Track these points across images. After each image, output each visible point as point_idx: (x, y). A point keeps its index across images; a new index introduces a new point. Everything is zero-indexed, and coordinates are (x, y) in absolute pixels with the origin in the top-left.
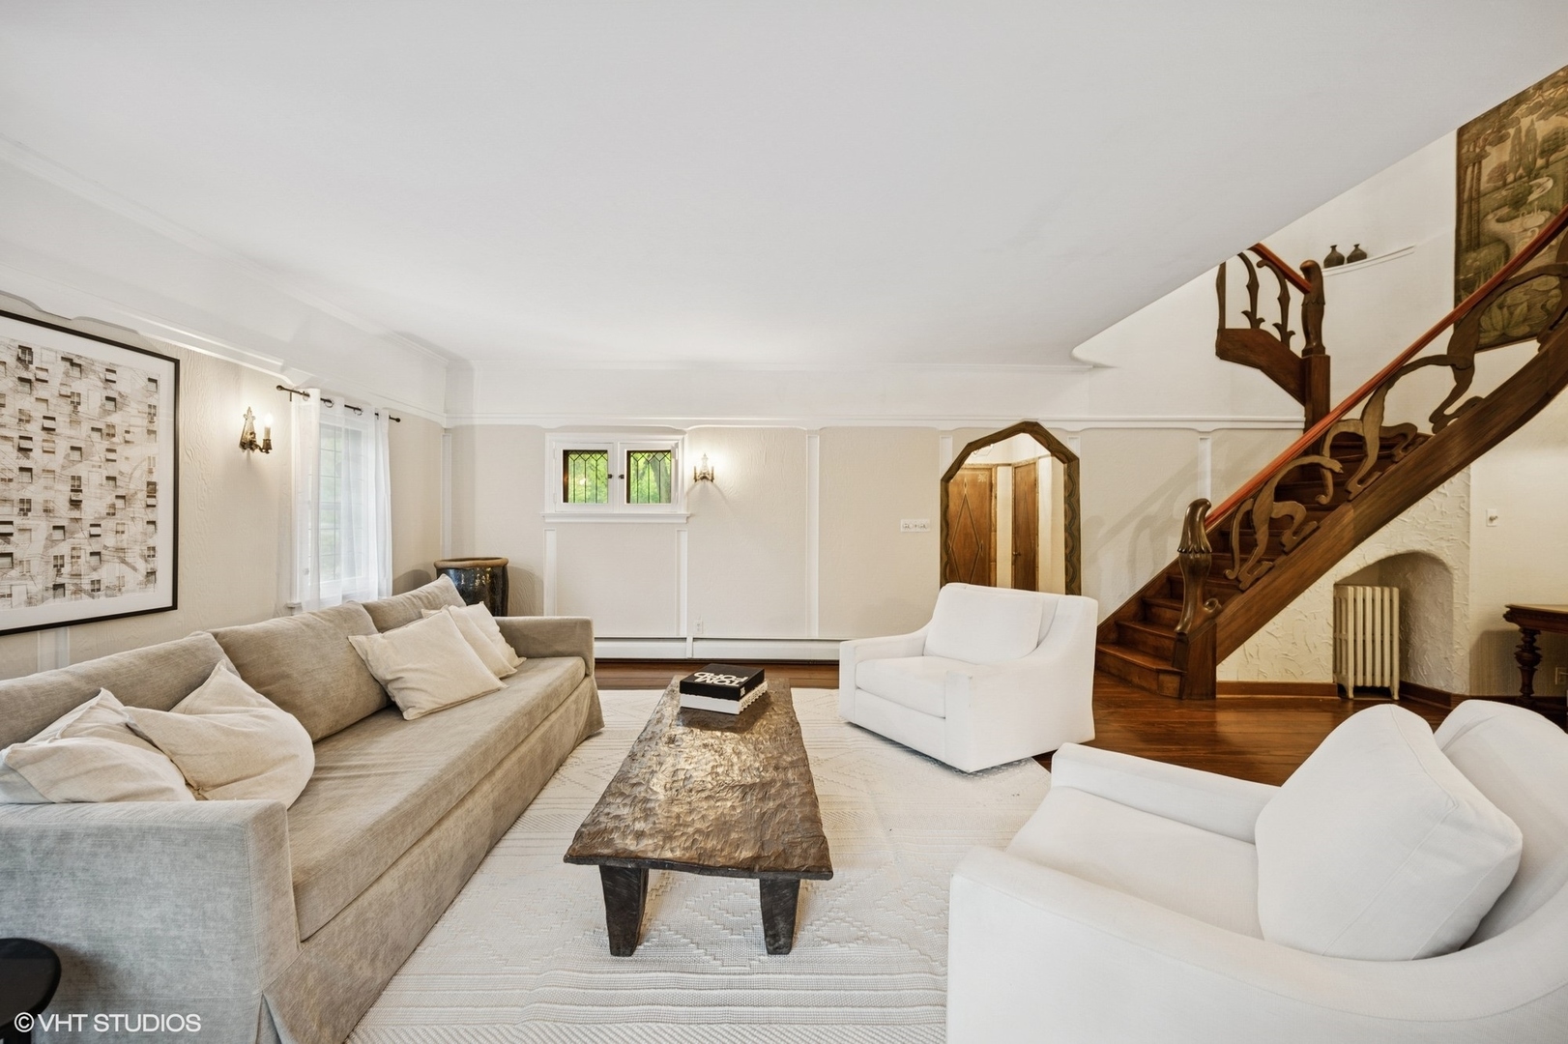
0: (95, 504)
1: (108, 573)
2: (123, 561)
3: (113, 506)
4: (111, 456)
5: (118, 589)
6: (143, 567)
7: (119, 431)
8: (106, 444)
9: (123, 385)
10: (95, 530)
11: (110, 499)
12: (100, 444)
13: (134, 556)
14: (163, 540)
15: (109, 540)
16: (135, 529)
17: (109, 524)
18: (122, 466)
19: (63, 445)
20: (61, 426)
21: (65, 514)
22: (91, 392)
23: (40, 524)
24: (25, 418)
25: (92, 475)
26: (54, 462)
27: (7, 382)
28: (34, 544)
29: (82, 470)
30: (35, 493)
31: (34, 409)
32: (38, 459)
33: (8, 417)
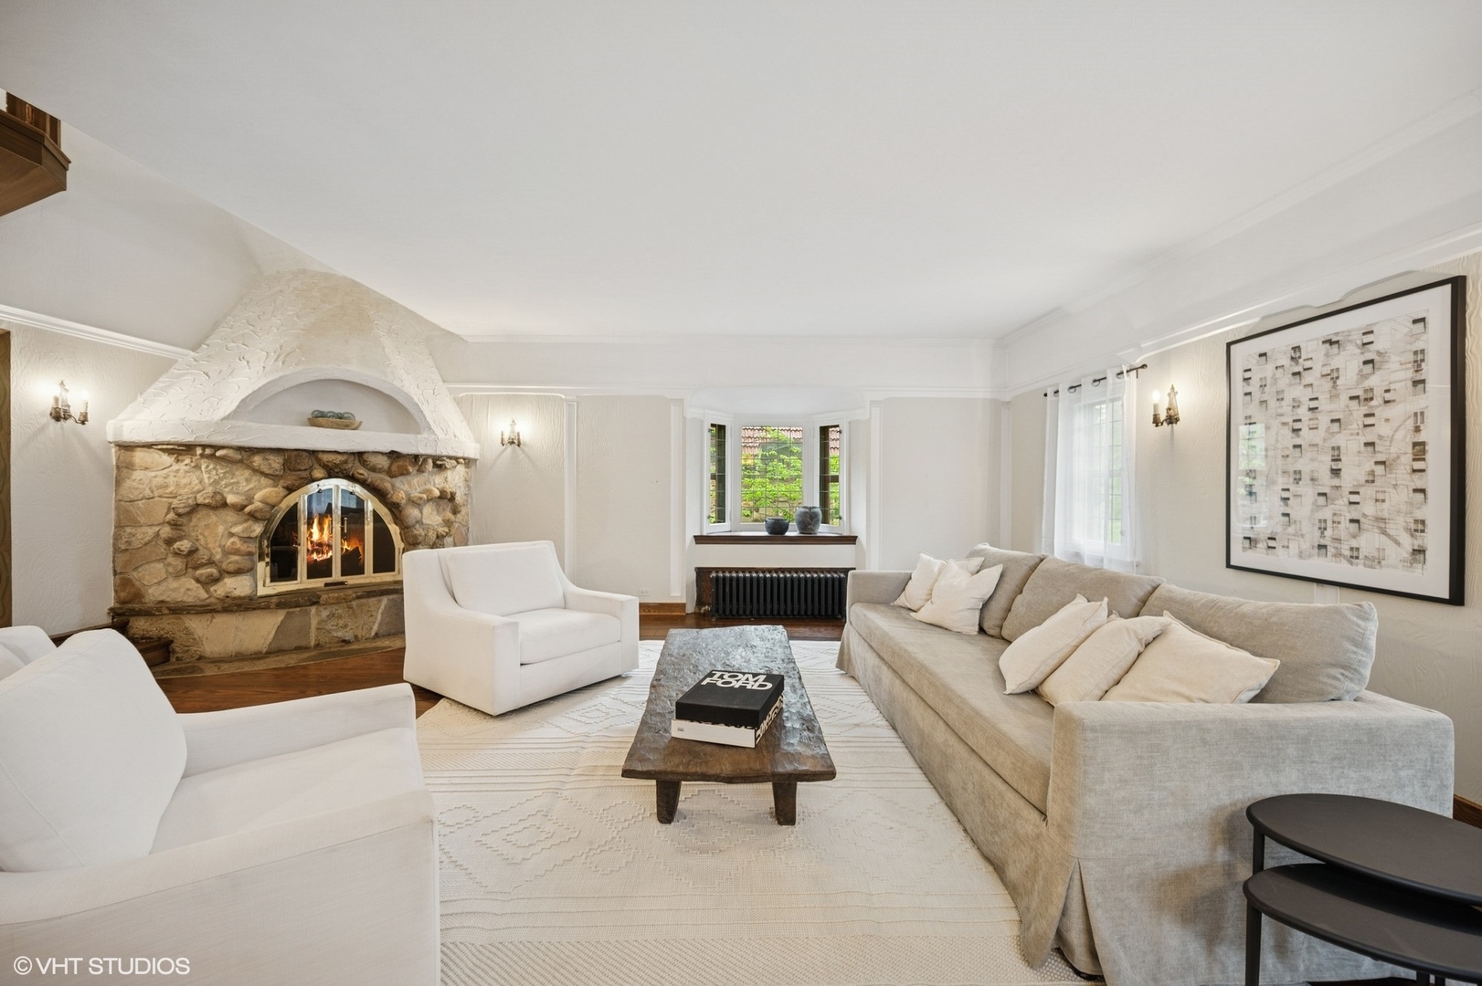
0: (1354, 471)
1: (1369, 542)
2: (1384, 532)
3: (1372, 473)
4: (1369, 421)
5: (1376, 561)
6: (1408, 543)
7: (1378, 393)
8: (1365, 410)
9: (1381, 342)
10: (1354, 498)
11: (1369, 465)
12: (1359, 410)
13: (1397, 528)
15: (1369, 509)
16: (1399, 498)
17: (1368, 492)
18: (1383, 429)
19: (1324, 420)
20: (1323, 404)
21: (1327, 482)
22: (1348, 362)
23: (1307, 492)
24: (1296, 405)
25: (1351, 444)
26: (1318, 437)
27: (1284, 379)
28: (1304, 508)
29: (1340, 440)
30: (1304, 464)
31: (1303, 394)
32: (1306, 437)
33: (1286, 407)
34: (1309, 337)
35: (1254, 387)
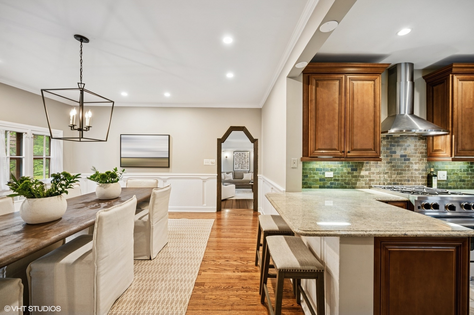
0: (244, 163)
1: (245, 168)
5: (245, 169)
6: (247, 168)
9: (246, 154)
12: (244, 159)
13: (247, 167)
14: (249, 165)
15: (245, 165)
16: (247, 165)
19: (242, 159)
20: (242, 158)
21: (242, 164)
22: (244, 155)
23: (241, 164)
24: (240, 158)
25: (244, 161)
26: (241, 160)
27: (239, 156)
28: (240, 166)
29: (243, 161)
30: (240, 162)
31: (240, 157)
32: (240, 160)
33: (239, 158)
34: (241, 153)
35: (236, 156)
